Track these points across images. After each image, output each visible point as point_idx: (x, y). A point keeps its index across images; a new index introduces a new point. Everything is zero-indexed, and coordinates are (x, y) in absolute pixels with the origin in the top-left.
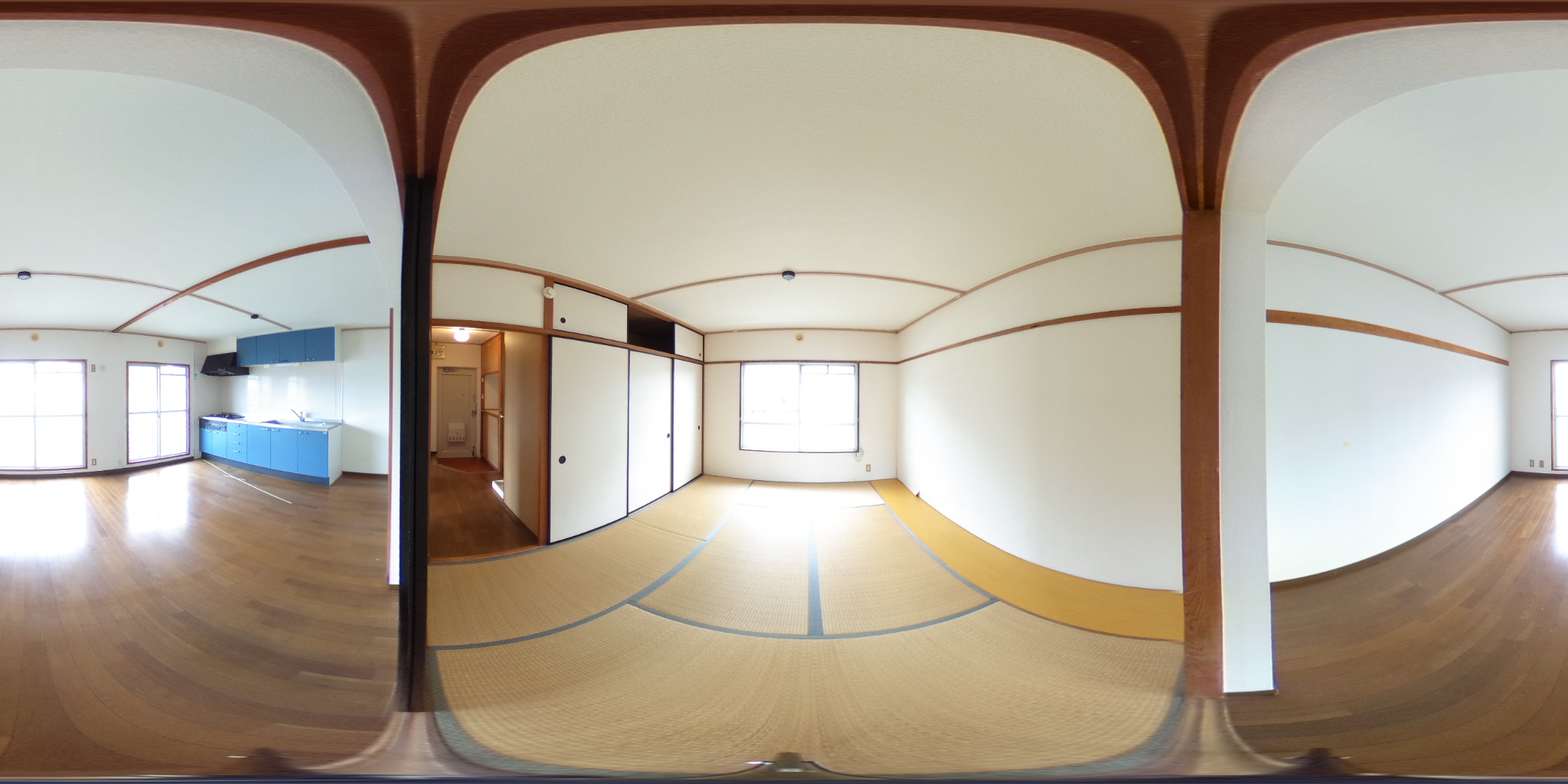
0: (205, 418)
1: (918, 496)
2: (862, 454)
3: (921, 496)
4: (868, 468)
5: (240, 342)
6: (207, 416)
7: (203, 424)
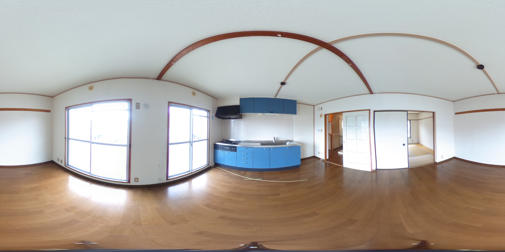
0: (217, 143)
1: (422, 145)
2: (411, 138)
3: (423, 145)
4: (413, 141)
5: (241, 100)
6: (219, 142)
7: (216, 147)
